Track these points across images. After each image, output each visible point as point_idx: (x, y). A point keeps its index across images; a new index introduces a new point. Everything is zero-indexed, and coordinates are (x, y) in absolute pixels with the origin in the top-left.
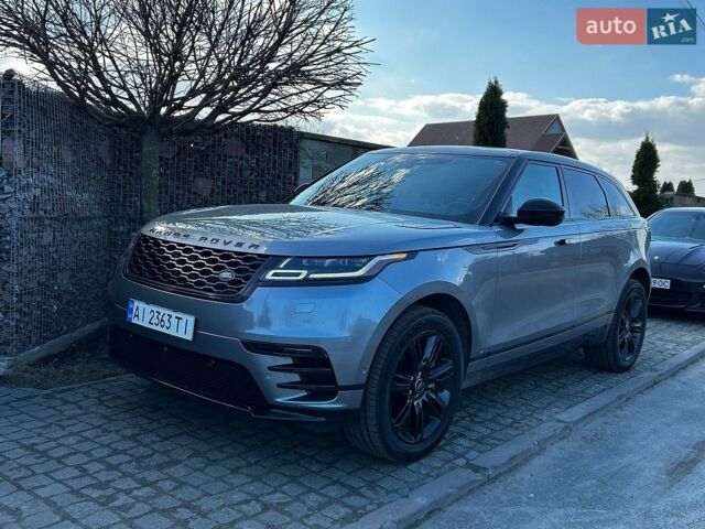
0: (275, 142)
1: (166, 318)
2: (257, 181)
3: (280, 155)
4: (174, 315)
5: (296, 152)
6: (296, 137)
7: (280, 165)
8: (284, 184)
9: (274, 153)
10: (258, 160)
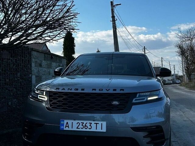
0: (22, 52)
1: (88, 125)
2: (16, 69)
3: (25, 58)
4: (93, 122)
5: (31, 56)
6: (30, 50)
7: (25, 62)
8: (27, 69)
9: (22, 57)
10: (16, 60)
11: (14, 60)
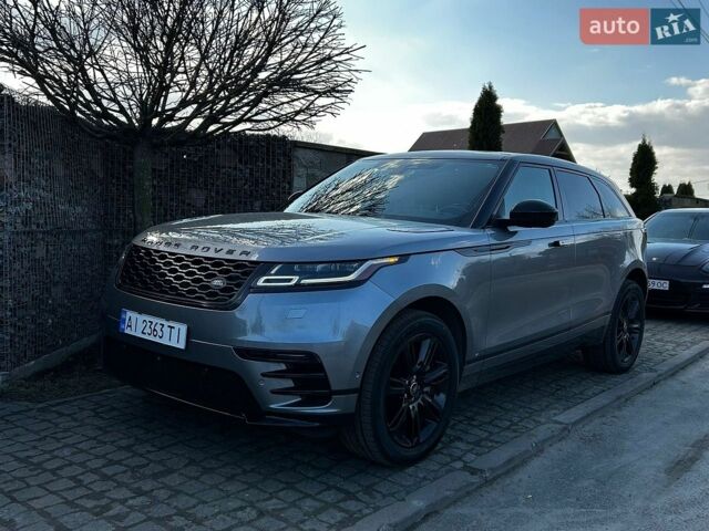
0: (268, 151)
1: (158, 328)
2: (252, 191)
4: (166, 323)
5: (290, 161)
6: (289, 146)
7: (274, 174)
8: (279, 193)
9: (268, 163)
10: (251, 170)
11: (248, 171)
